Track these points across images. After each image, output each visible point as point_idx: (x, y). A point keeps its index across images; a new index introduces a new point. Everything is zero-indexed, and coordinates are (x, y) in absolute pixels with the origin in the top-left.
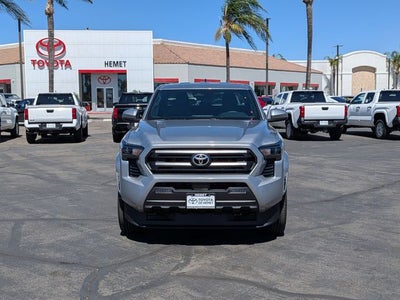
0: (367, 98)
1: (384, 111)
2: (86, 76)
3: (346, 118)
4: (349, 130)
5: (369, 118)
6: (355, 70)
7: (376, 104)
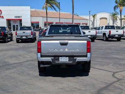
0: (101, 28)
1: (106, 32)
2: (9, 21)
3: (96, 35)
4: (96, 38)
5: (102, 34)
6: (101, 19)
7: (104, 30)
